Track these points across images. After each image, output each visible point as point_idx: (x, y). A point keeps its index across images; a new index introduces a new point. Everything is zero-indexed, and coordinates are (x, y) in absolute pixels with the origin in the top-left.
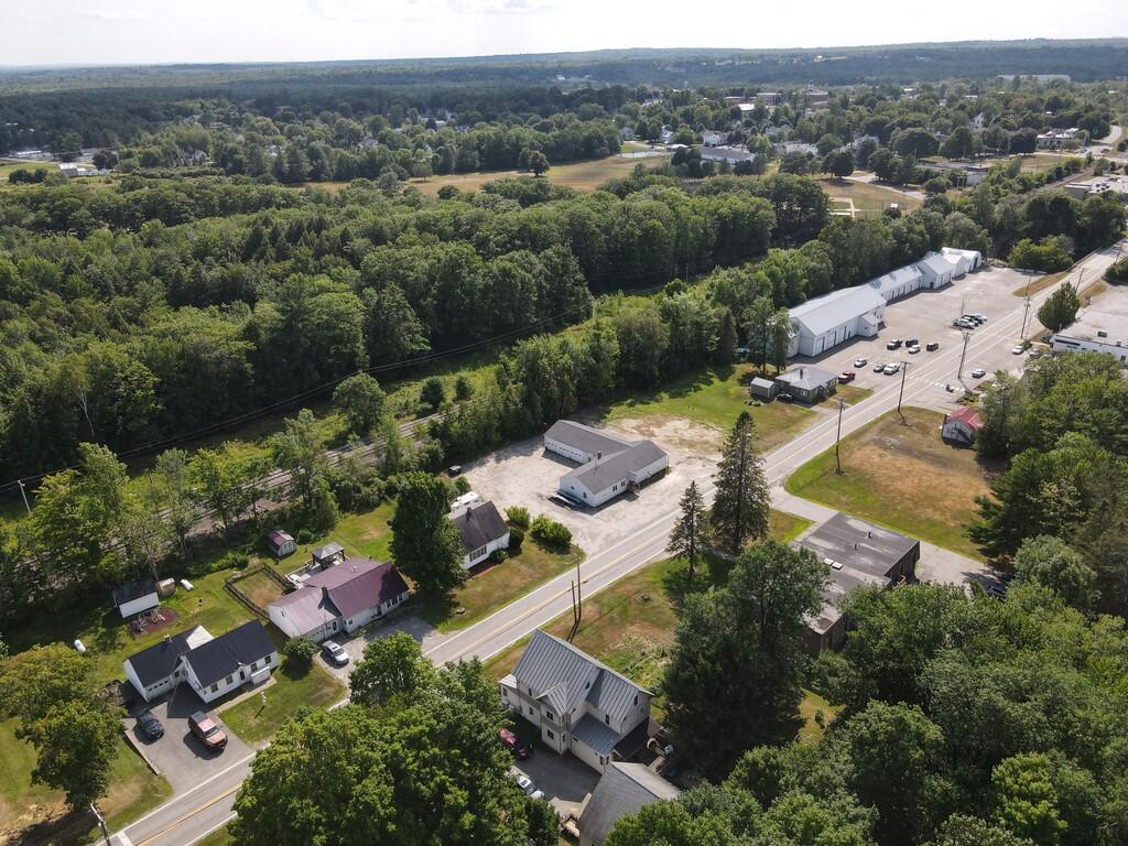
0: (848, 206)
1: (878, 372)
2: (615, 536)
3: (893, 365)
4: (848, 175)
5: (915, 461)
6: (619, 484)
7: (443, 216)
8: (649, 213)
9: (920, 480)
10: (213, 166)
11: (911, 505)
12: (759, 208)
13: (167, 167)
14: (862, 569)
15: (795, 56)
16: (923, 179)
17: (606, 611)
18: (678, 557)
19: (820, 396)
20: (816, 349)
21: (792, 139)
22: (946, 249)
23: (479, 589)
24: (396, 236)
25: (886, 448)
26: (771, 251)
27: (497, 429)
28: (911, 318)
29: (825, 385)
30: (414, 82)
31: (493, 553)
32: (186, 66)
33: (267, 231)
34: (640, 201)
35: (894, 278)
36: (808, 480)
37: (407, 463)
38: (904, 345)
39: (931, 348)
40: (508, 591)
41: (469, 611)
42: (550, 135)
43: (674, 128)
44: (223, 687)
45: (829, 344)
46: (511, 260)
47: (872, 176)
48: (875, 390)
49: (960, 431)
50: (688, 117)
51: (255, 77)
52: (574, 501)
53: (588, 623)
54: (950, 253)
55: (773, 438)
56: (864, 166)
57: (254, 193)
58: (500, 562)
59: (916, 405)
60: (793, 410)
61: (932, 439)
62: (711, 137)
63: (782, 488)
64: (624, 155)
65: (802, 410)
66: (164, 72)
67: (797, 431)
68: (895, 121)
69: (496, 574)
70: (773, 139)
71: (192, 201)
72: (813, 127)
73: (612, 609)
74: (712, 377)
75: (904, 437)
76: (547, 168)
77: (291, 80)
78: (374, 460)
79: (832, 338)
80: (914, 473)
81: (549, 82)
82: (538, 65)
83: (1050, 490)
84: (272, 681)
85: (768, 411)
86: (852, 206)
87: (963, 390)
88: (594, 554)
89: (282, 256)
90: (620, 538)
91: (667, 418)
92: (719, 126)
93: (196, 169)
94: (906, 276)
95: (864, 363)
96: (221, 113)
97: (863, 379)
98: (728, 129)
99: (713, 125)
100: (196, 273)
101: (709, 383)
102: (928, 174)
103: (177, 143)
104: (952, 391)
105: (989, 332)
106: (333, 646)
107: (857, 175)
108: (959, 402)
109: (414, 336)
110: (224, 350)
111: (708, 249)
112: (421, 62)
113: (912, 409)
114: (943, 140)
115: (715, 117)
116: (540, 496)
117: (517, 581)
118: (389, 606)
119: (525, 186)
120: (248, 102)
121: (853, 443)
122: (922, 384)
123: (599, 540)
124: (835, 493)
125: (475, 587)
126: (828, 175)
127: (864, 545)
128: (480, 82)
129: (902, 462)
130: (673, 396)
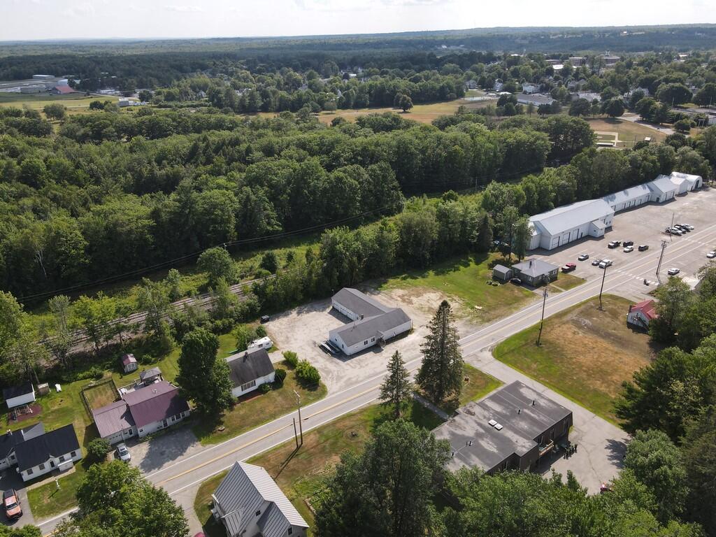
0: (613, 138)
1: (596, 265)
2: (354, 380)
3: (606, 261)
4: (620, 116)
5: (600, 340)
6: (369, 340)
7: (315, 138)
8: (454, 141)
9: (599, 356)
10: (206, 101)
11: (585, 376)
12: (538, 139)
13: (180, 101)
14: (517, 432)
15: (607, 32)
16: (674, 120)
17: (322, 441)
18: (385, 404)
19: (542, 282)
20: (553, 244)
21: (585, 89)
22: (675, 173)
23: (242, 413)
24: (281, 150)
25: (580, 327)
26: (546, 169)
27: (302, 291)
28: (634, 225)
29: (547, 274)
30: (350, 49)
31: (261, 386)
32: (218, 39)
33: (202, 145)
34: (453, 132)
35: (627, 194)
36: (512, 348)
37: (232, 312)
38: (622, 245)
39: (642, 249)
40: (262, 416)
41: (228, 430)
42: (417, 85)
43: (504, 81)
44: (37, 471)
45: (564, 240)
46: (344, 172)
47: (638, 117)
48: (588, 280)
49: (640, 319)
50: (515, 74)
51: (255, 46)
52: (335, 350)
53: (306, 448)
54: (678, 176)
55: (497, 312)
56: (632, 110)
57: (212, 120)
58: (264, 392)
59: (616, 294)
60: (521, 291)
61: (618, 323)
62: (528, 88)
63: (490, 353)
64: (466, 99)
65: (526, 291)
66: (205, 43)
67: (516, 308)
68: (662, 78)
69: (259, 402)
70: (572, 89)
71: (174, 124)
72: (601, 82)
73: (328, 440)
74: (471, 261)
75: (598, 320)
76: (411, 107)
77: (276, 48)
78: (210, 307)
79: (566, 237)
80: (596, 350)
81: (436, 49)
82: (432, 38)
83: (678, 386)
84: (73, 470)
85: (502, 290)
86: (617, 138)
87: (657, 284)
88: (333, 393)
89: (209, 161)
90: (357, 382)
91: (425, 291)
92: (535, 80)
93: (195, 103)
94: (637, 193)
95: (587, 258)
96: (224, 68)
97: (582, 270)
98: (542, 82)
99: (532, 79)
100: (151, 171)
101: (467, 265)
102: (679, 117)
103: (191, 87)
104: (647, 285)
105: (693, 239)
106: (122, 447)
107: (626, 116)
108: (651, 294)
109: (270, 220)
110: (133, 226)
111: (497, 166)
112: (358, 36)
113: (612, 297)
114: (695, 91)
115: (535, 73)
116: (315, 343)
117: (271, 409)
118: (173, 420)
119: (384, 119)
120: (242, 61)
121: (556, 321)
122: (627, 277)
123: (342, 383)
124: (529, 360)
125: (241, 410)
126: (606, 115)
127: (526, 411)
128: (391, 49)
129: (589, 339)
130: (437, 274)
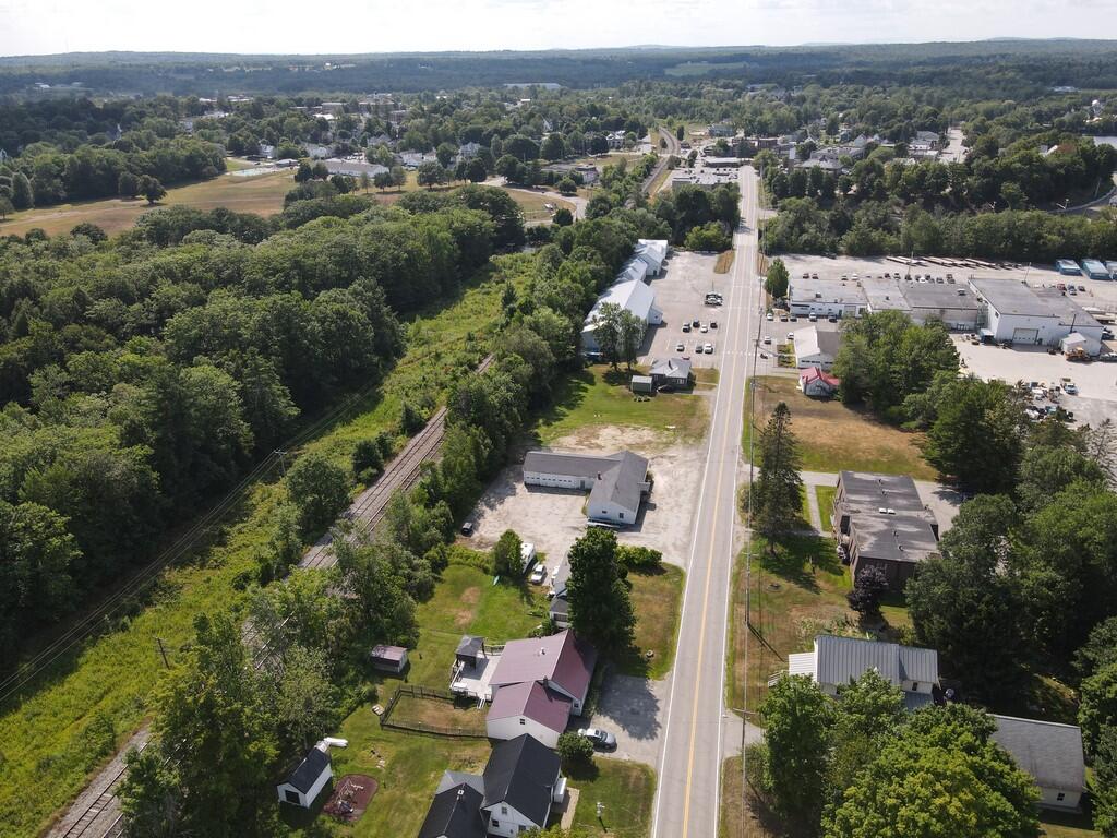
1: (700, 352)
4: (483, 180)
6: (639, 497)
14: (906, 509)
17: (758, 608)
22: (642, 241)
23: (638, 629)
38: (692, 326)
39: (714, 326)
40: (662, 620)
41: (657, 651)
43: (272, 143)
48: (716, 368)
49: (821, 388)
52: (614, 524)
55: (695, 424)
56: (491, 172)
60: (683, 398)
61: (799, 398)
62: (315, 150)
64: (233, 174)
65: (689, 396)
67: (705, 416)
68: (491, 129)
73: (760, 604)
74: (579, 383)
76: (163, 194)
84: (574, 792)
85: (661, 403)
90: (687, 545)
95: (682, 347)
97: (697, 360)
101: (584, 389)
104: (766, 358)
105: (735, 305)
107: (489, 180)
113: (759, 377)
116: (576, 528)
117: (659, 610)
121: (754, 415)
122: (742, 356)
126: (463, 182)
127: (885, 490)
